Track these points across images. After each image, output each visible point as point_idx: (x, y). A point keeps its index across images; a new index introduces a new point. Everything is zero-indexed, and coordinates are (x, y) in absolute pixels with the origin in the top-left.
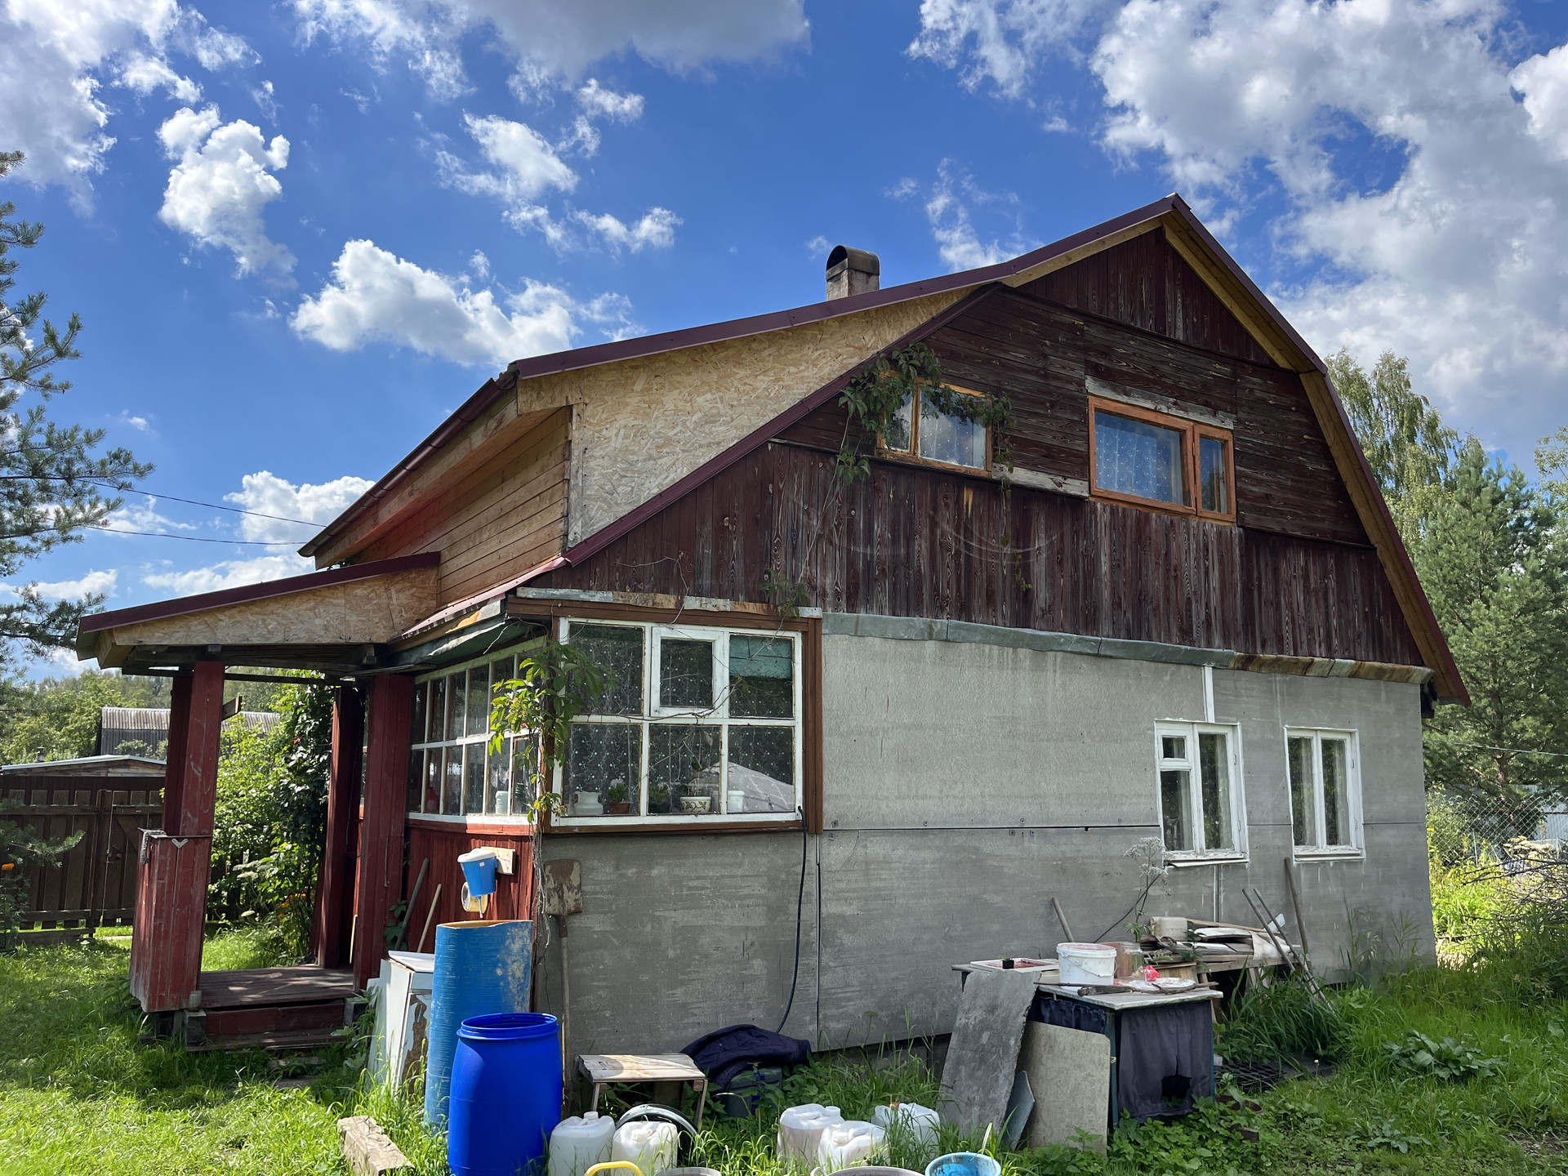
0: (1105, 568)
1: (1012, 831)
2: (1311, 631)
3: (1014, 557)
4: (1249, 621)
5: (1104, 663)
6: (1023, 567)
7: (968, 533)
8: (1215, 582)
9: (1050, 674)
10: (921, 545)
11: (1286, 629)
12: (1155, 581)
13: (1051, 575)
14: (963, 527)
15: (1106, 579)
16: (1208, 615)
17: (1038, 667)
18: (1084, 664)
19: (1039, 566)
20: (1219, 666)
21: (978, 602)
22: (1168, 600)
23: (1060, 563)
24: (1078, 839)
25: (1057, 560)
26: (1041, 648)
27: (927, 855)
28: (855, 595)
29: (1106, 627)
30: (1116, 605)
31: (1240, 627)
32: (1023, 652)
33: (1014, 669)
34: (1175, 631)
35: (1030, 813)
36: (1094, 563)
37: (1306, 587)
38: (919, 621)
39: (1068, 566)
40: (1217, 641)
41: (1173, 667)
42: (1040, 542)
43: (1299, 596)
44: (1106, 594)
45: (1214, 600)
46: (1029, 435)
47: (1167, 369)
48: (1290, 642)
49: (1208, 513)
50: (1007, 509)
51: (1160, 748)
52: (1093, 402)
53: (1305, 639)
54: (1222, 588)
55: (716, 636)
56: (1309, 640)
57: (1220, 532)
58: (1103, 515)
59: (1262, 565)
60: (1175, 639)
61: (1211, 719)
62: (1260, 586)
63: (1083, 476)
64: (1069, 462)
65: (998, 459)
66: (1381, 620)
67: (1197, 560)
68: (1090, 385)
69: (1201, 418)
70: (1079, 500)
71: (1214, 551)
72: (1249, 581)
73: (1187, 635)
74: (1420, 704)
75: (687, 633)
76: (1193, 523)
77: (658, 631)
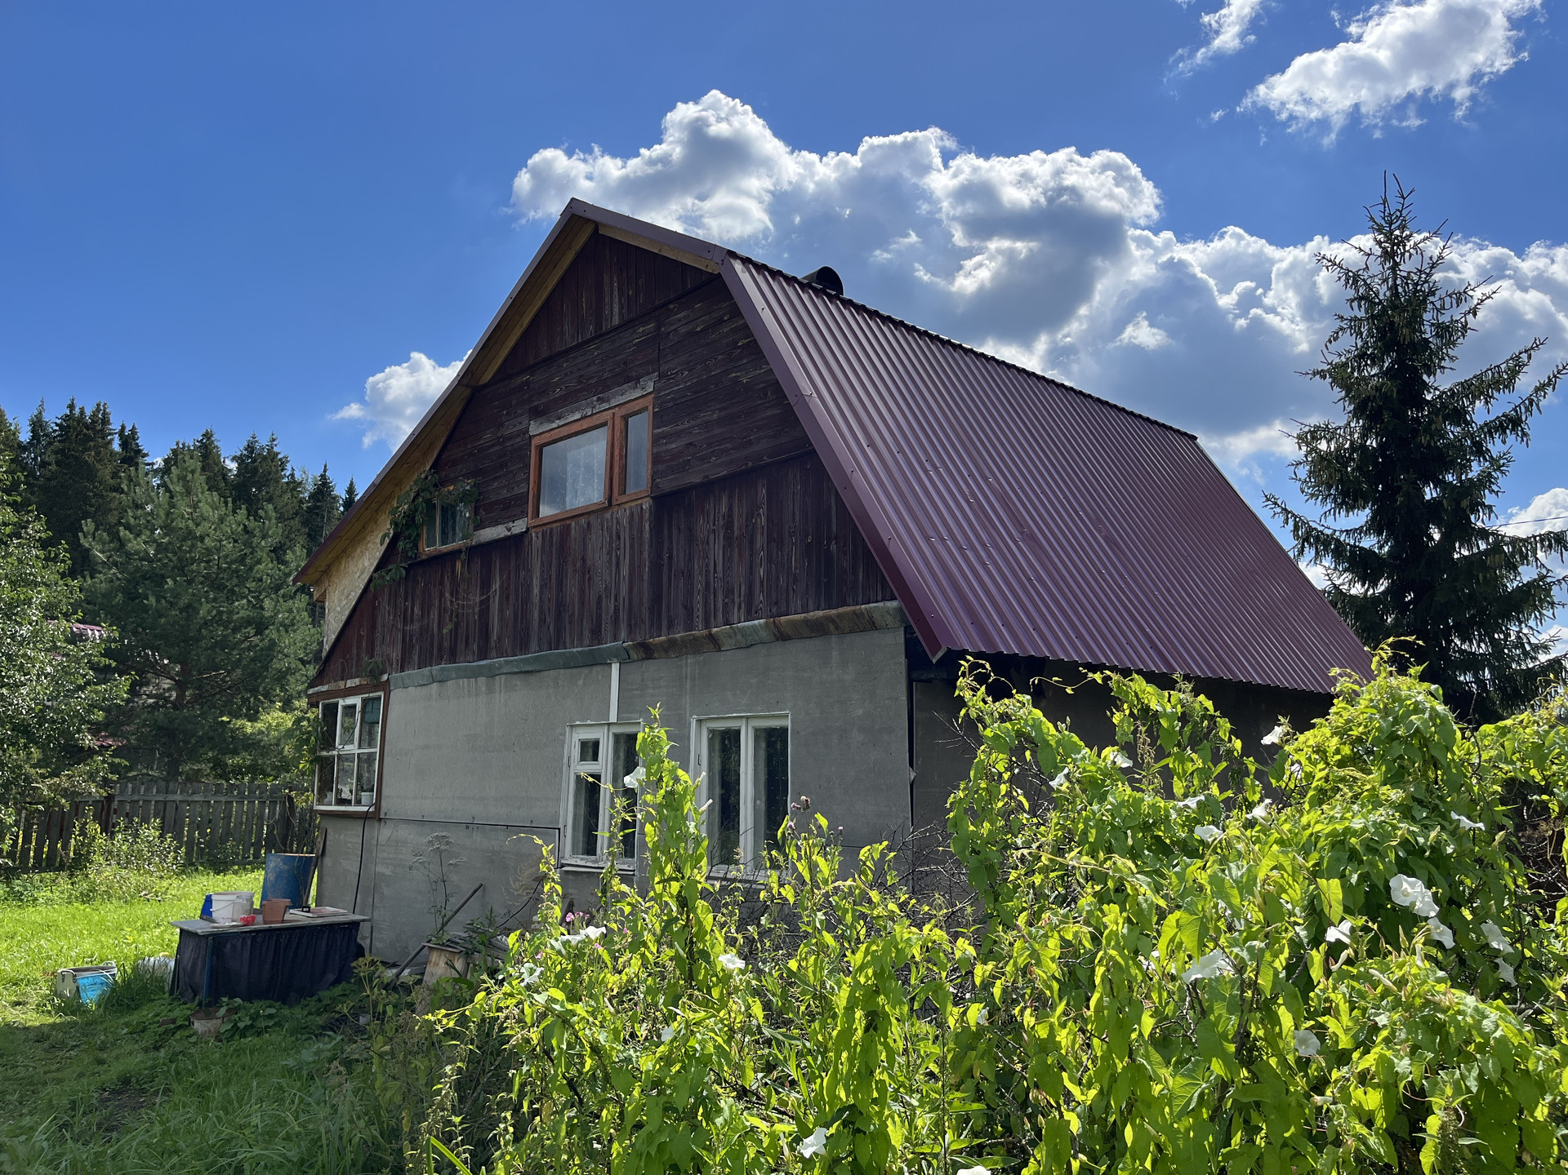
0: (536, 591)
1: (467, 825)
2: (729, 592)
3: (482, 602)
4: (657, 600)
5: (533, 679)
6: (485, 610)
7: (458, 594)
8: (625, 571)
9: (497, 695)
10: (435, 615)
11: (698, 600)
12: (572, 589)
13: (501, 611)
14: (455, 592)
15: (536, 600)
16: (617, 610)
17: (490, 690)
18: (517, 681)
19: (495, 607)
20: (625, 660)
21: (461, 646)
22: (582, 604)
23: (508, 598)
24: (502, 835)
25: (505, 596)
26: (492, 674)
27: (423, 839)
29: (534, 645)
30: (542, 621)
31: (645, 612)
32: (482, 680)
33: (477, 695)
34: (587, 633)
35: (477, 811)
36: (529, 588)
37: (728, 539)
38: (426, 670)
39: (512, 598)
40: (623, 634)
41: (586, 670)
42: (496, 586)
43: (717, 551)
44: (536, 614)
45: (623, 589)
46: (493, 498)
47: (593, 368)
48: (700, 614)
49: (623, 499)
50: (477, 566)
51: (576, 752)
52: (535, 442)
53: (720, 605)
54: (631, 575)
55: (356, 701)
56: (725, 605)
57: (632, 514)
58: (536, 541)
59: (675, 532)
60: (587, 642)
61: (613, 718)
62: (670, 558)
63: (524, 514)
64: (516, 506)
65: (478, 527)
66: (833, 547)
67: (609, 553)
68: (535, 428)
69: (622, 400)
70: (522, 535)
71: (625, 535)
72: (659, 556)
73: (596, 635)
74: (902, 659)
75: (350, 701)
76: (608, 515)
77: (342, 703)
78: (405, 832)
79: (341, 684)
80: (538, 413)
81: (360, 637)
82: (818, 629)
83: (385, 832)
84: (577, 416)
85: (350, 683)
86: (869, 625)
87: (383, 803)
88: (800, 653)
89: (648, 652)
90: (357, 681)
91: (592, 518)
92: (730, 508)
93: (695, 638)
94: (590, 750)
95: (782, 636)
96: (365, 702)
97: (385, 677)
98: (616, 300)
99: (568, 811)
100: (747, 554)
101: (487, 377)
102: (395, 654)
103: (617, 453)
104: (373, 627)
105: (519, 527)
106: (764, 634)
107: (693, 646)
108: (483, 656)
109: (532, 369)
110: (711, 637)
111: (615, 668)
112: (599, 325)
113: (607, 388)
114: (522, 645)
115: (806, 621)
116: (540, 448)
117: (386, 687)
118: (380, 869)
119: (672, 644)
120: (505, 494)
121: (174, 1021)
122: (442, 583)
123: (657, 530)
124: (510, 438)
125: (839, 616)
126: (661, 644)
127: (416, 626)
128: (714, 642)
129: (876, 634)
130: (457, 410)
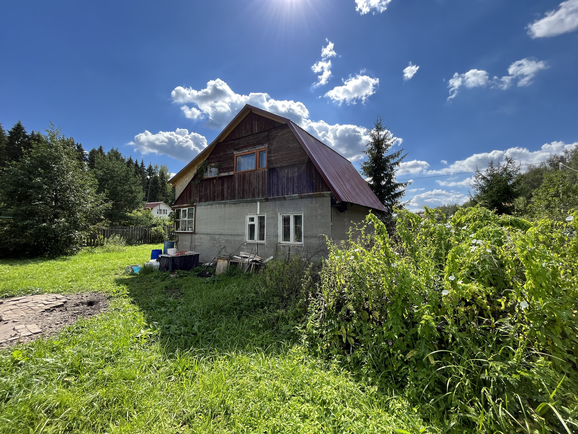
0: (237, 187)
1: (220, 235)
4: (269, 190)
5: (236, 205)
6: (223, 190)
7: (215, 187)
8: (261, 183)
9: (227, 208)
10: (208, 191)
11: (280, 190)
12: (247, 187)
13: (227, 190)
14: (214, 186)
15: (237, 189)
16: (259, 191)
17: (225, 207)
18: (232, 205)
19: (225, 190)
20: (261, 201)
21: (216, 198)
22: (249, 190)
24: (230, 237)
25: (228, 188)
26: (225, 204)
27: (208, 238)
28: (200, 201)
29: (237, 198)
30: (239, 193)
31: (266, 192)
32: (222, 205)
33: (221, 208)
34: (251, 196)
35: (223, 232)
36: (235, 186)
37: (288, 178)
38: (207, 203)
39: (230, 188)
40: (260, 196)
41: (251, 203)
42: (226, 185)
43: (285, 180)
44: (237, 192)
45: (260, 187)
46: (224, 167)
47: (251, 141)
48: (281, 193)
49: (259, 169)
50: (220, 181)
51: (248, 220)
52: (235, 156)
53: (286, 191)
54: (262, 184)
55: (187, 209)
56: (287, 192)
57: (262, 172)
58: (236, 177)
59: (274, 176)
60: (251, 198)
61: (258, 213)
62: (273, 181)
63: (233, 171)
64: (231, 169)
65: (220, 173)
66: (314, 181)
67: (256, 180)
68: (235, 153)
69: (259, 148)
70: (232, 175)
71: (261, 177)
72: (270, 180)
73: (253, 196)
74: (330, 203)
75: (184, 209)
76: (256, 172)
77: (182, 209)
78: (202, 236)
79: (182, 205)
80: (236, 150)
81: (187, 196)
82: (311, 197)
83: (197, 236)
84: (247, 151)
85: (184, 205)
86: (323, 196)
87: (196, 230)
88: (306, 202)
89: (267, 200)
90: (187, 205)
91: (252, 172)
92: (288, 172)
93: (280, 198)
94: (252, 219)
95: (301, 198)
96: (189, 209)
97: (195, 204)
98: (257, 127)
99: (247, 231)
100: (292, 181)
101: (221, 141)
102: (197, 199)
103: (258, 159)
104: (191, 193)
105: (232, 173)
106: (297, 197)
107: (279, 199)
108: (222, 199)
109: (234, 140)
110: (284, 198)
111: (258, 203)
112: (252, 131)
113: (255, 145)
114: (234, 198)
115: (308, 195)
116: (236, 157)
117: (195, 206)
118: (196, 244)
119: (274, 199)
120: (227, 166)
121: (165, 275)
122: (210, 184)
123: (269, 175)
124: (228, 154)
125: (316, 194)
126: (271, 199)
127: (203, 193)
128: (285, 198)
129: (324, 198)
130: (213, 147)
